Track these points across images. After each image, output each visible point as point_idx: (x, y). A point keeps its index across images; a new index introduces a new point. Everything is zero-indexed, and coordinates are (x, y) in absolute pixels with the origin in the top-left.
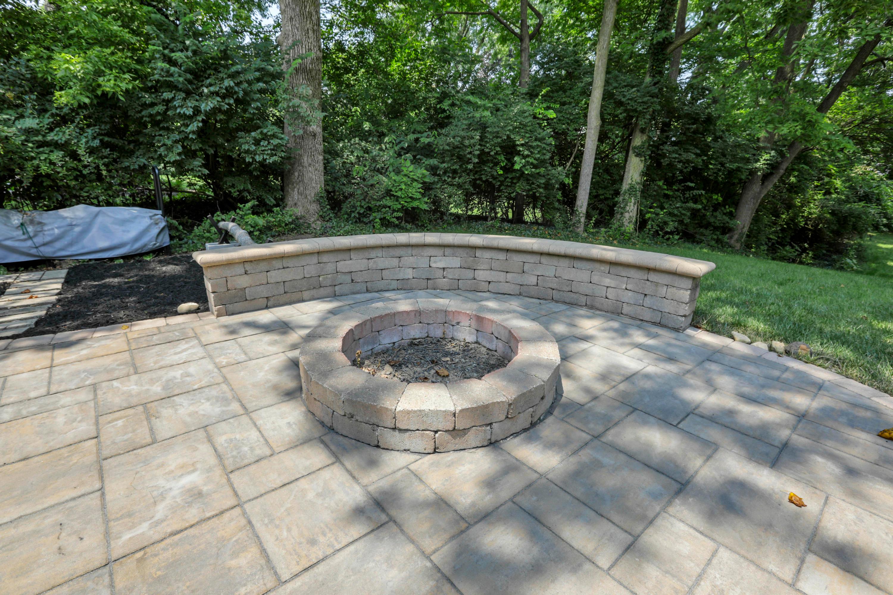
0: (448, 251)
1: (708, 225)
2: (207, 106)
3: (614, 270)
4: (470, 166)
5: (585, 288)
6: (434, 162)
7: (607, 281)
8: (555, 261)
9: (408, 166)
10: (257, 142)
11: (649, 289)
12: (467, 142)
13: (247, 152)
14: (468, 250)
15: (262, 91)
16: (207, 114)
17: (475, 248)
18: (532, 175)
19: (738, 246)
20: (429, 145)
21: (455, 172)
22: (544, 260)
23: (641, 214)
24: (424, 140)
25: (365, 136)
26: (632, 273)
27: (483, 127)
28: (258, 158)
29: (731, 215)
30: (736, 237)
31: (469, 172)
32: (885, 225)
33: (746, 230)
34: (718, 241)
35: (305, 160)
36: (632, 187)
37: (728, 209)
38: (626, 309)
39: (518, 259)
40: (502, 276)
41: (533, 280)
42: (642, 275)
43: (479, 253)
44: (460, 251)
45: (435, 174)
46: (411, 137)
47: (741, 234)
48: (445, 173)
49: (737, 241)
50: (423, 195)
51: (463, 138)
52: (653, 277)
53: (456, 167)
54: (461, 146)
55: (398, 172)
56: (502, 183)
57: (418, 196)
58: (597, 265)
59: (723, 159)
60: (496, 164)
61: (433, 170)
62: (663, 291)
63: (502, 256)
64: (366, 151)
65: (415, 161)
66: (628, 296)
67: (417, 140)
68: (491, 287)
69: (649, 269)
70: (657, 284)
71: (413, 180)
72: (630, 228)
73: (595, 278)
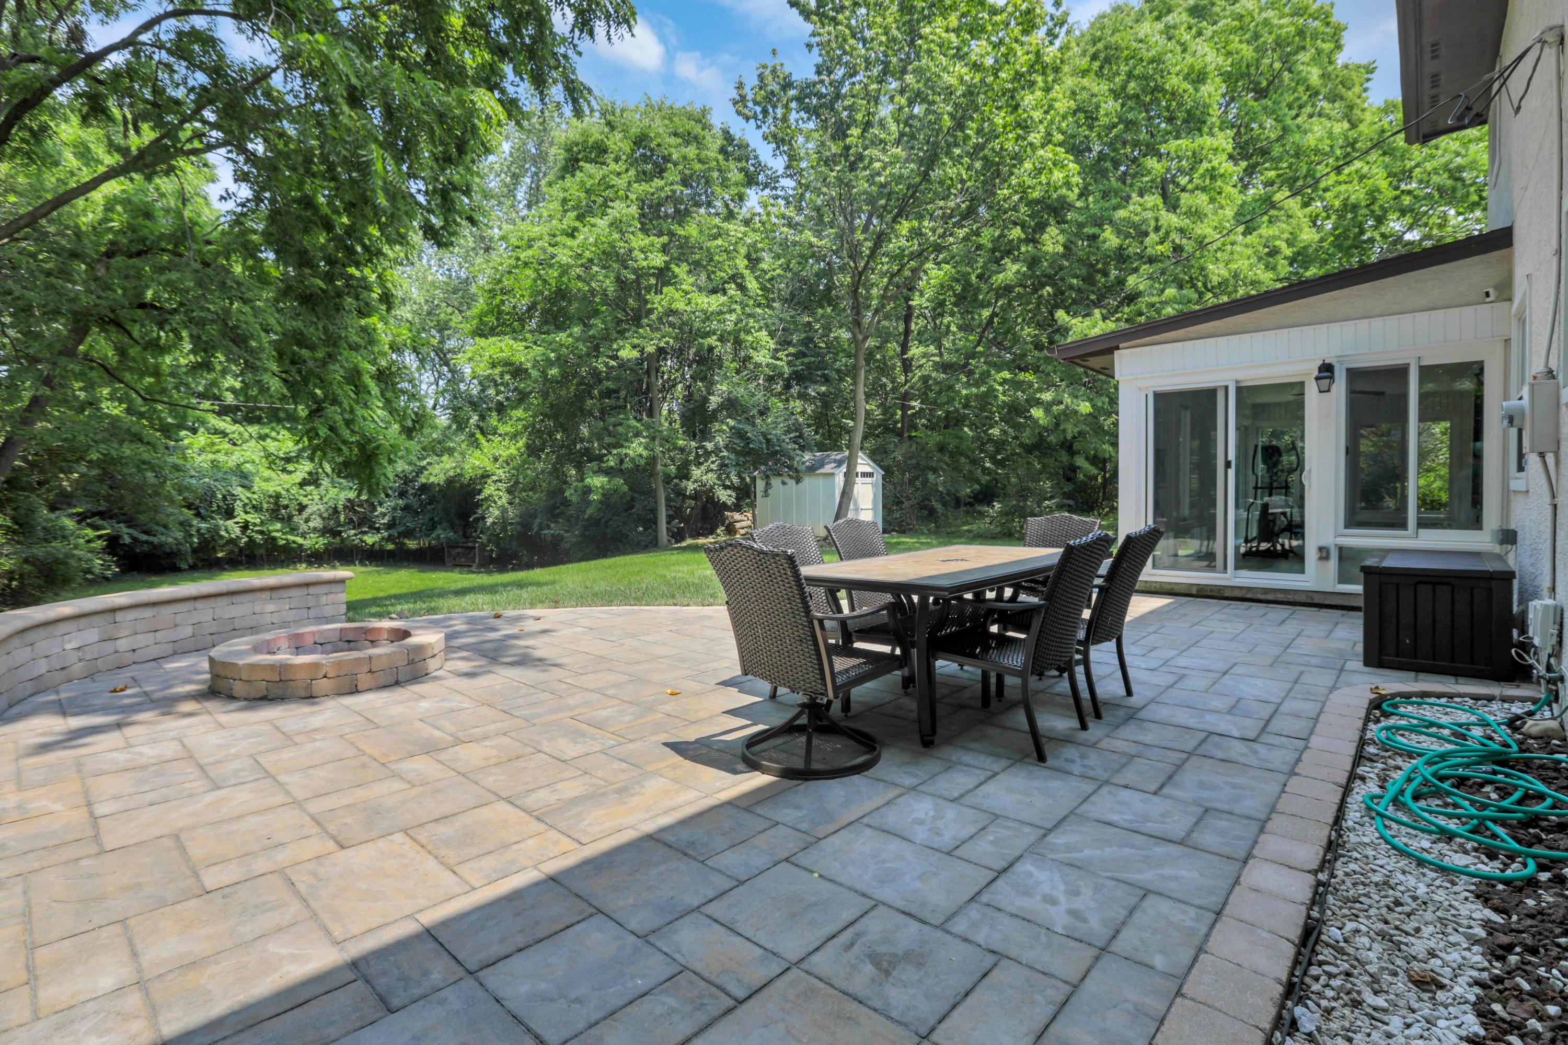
0: (83, 622)
3: (276, 594)
7: (270, 607)
8: (211, 602)
11: (311, 602)
14: (106, 616)
17: (113, 610)
22: (199, 604)
26: (294, 592)
39: (167, 611)
40: (148, 639)
41: (189, 631)
42: (304, 591)
43: (119, 616)
44: (97, 618)
52: (313, 590)
58: (258, 595)
62: (324, 599)
63: (147, 613)
68: (137, 657)
69: (307, 585)
70: (317, 595)
73: (258, 609)
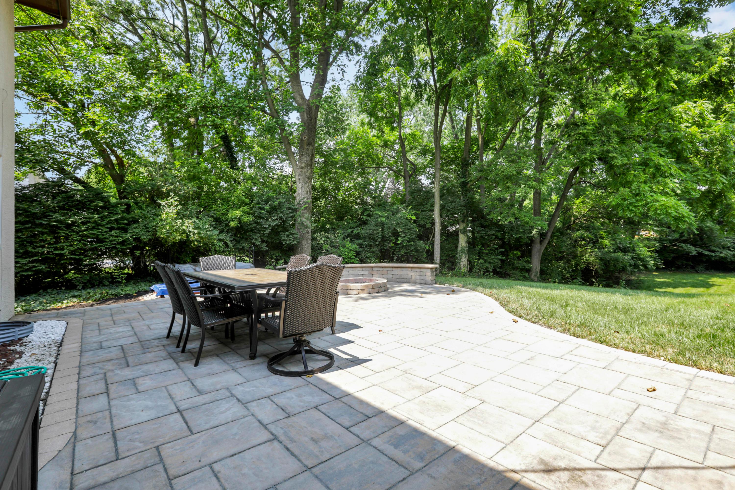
0: (364, 269)
1: (517, 268)
2: (273, 224)
3: (412, 270)
4: (377, 243)
5: (406, 277)
6: (360, 241)
9: (349, 244)
10: (288, 236)
12: (375, 232)
13: (284, 240)
14: (370, 268)
15: (291, 217)
16: (273, 227)
17: (372, 267)
18: (407, 245)
19: (536, 279)
20: (358, 233)
21: (371, 246)
22: (394, 269)
23: (470, 262)
24: (356, 232)
25: (327, 231)
26: (417, 270)
27: (383, 224)
28: (288, 242)
29: (529, 262)
30: (534, 274)
31: (377, 246)
32: (642, 265)
33: (538, 269)
34: (524, 277)
35: (304, 243)
36: (462, 249)
37: (526, 259)
38: (418, 281)
39: (385, 269)
40: (381, 276)
42: (420, 270)
43: (374, 269)
45: (361, 247)
46: (350, 230)
47: (536, 273)
48: (366, 246)
49: (535, 276)
50: (356, 257)
51: (374, 230)
53: (371, 243)
54: (372, 234)
55: (344, 247)
56: (394, 250)
57: (353, 257)
58: (408, 269)
59: (512, 233)
60: (391, 241)
61: (360, 245)
62: (425, 274)
63: (381, 269)
64: (328, 238)
65: (351, 241)
66: (418, 277)
67: (352, 232)
70: (423, 272)
71: (351, 250)
72: (464, 270)
